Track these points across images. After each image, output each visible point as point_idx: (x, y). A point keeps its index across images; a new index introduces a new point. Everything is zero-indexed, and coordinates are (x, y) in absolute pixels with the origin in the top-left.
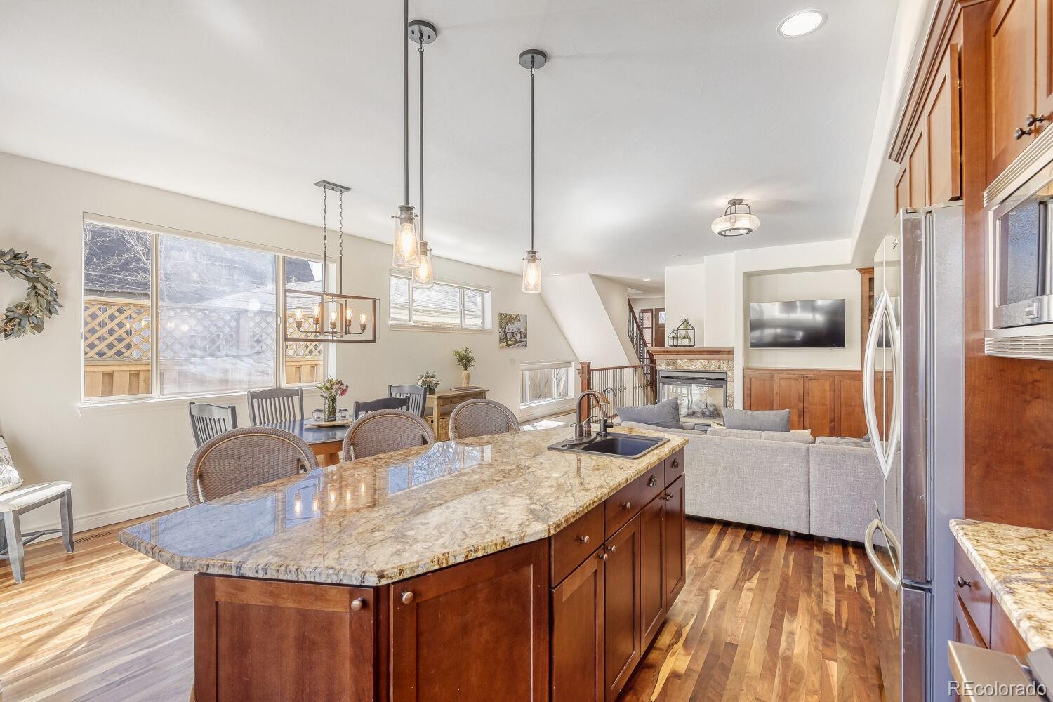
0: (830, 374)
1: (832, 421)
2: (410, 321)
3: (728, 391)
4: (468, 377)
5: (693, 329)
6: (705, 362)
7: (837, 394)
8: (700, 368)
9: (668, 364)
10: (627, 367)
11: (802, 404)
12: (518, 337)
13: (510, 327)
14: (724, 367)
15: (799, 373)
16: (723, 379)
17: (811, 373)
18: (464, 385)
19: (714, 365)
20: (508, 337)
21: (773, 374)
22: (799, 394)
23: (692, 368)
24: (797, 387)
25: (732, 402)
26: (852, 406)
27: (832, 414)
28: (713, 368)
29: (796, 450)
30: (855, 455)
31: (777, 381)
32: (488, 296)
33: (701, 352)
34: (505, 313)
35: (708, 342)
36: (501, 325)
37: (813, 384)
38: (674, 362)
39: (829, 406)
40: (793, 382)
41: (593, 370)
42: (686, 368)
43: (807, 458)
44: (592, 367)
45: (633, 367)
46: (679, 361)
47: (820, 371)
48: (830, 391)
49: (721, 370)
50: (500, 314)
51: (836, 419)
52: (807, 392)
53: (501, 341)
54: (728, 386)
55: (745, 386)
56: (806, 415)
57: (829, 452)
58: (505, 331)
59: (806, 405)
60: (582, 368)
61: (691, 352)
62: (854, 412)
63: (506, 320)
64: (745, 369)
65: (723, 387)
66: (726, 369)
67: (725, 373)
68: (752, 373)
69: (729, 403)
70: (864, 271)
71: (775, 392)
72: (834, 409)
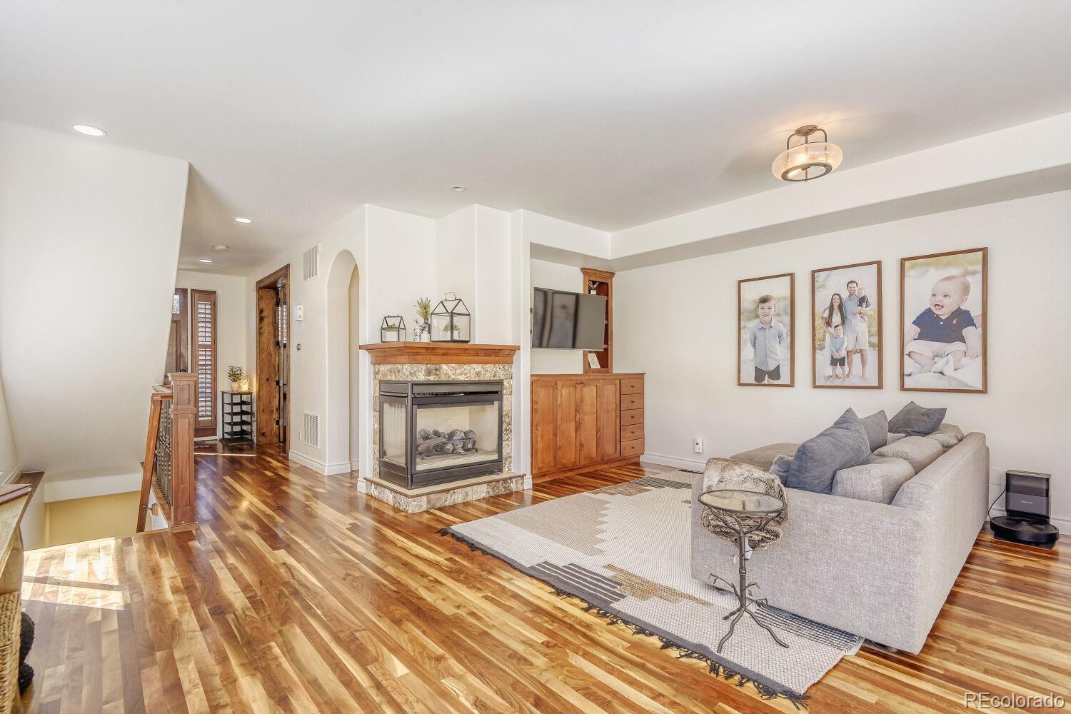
0: (597, 379)
3: (505, 408)
5: (470, 314)
6: (478, 368)
7: (602, 399)
8: (473, 378)
9: (429, 372)
11: (579, 416)
14: (501, 374)
16: (497, 392)
19: (489, 372)
21: (555, 381)
23: (462, 378)
24: (574, 396)
26: (610, 411)
27: (599, 423)
28: (488, 376)
31: (560, 389)
35: (481, 338)
39: (596, 414)
40: (572, 390)
42: (454, 377)
46: (444, 367)
48: (597, 397)
49: (498, 378)
51: (601, 427)
52: (583, 400)
54: (505, 401)
55: (533, 398)
61: (465, 352)
64: (532, 376)
65: (496, 403)
66: (503, 377)
67: (500, 383)
68: (538, 381)
69: (504, 426)
70: (588, 271)
71: (558, 403)
72: (600, 417)
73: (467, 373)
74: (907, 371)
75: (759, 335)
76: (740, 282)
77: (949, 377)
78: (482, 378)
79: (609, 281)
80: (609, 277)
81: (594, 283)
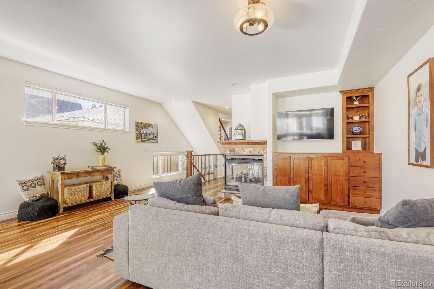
0: (325, 156)
1: (326, 185)
2: (53, 121)
3: (264, 167)
4: (104, 159)
5: (244, 129)
6: (251, 149)
7: (329, 168)
8: (248, 153)
9: (230, 151)
10: (218, 154)
11: (307, 175)
12: (151, 137)
13: (144, 131)
14: (262, 152)
15: (306, 155)
16: (262, 160)
17: (313, 155)
18: (101, 165)
19: (256, 151)
20: (143, 136)
21: (290, 156)
22: (306, 168)
23: (244, 153)
24: (305, 164)
25: (266, 174)
26: (338, 176)
27: (326, 181)
28: (256, 153)
29: (307, 241)
30: (383, 253)
31: (292, 160)
32: (127, 111)
33: (249, 143)
34: (140, 121)
35: (252, 137)
36: (137, 129)
37: (315, 162)
38: (234, 150)
39: (324, 176)
40: (302, 161)
41: (193, 156)
42: (240, 153)
43: (321, 252)
44: (193, 154)
45: (222, 154)
46: (236, 149)
47: (318, 154)
48: (325, 166)
49: (260, 154)
50: (137, 123)
51: (328, 184)
52: (311, 167)
53: (137, 138)
54: (264, 163)
55: (274, 163)
56: (310, 181)
57: (349, 247)
58: (140, 133)
59: (310, 175)
60: (187, 154)
61: (243, 144)
62: (339, 180)
63: (140, 126)
64: (273, 153)
65: (262, 164)
66: (263, 153)
67: (262, 156)
68: (277, 156)
69: (264, 174)
70: (344, 92)
71: (291, 167)
72: (327, 178)
73: (246, 151)
78: (253, 153)
79: (370, 93)
80: (369, 91)
81: (357, 97)
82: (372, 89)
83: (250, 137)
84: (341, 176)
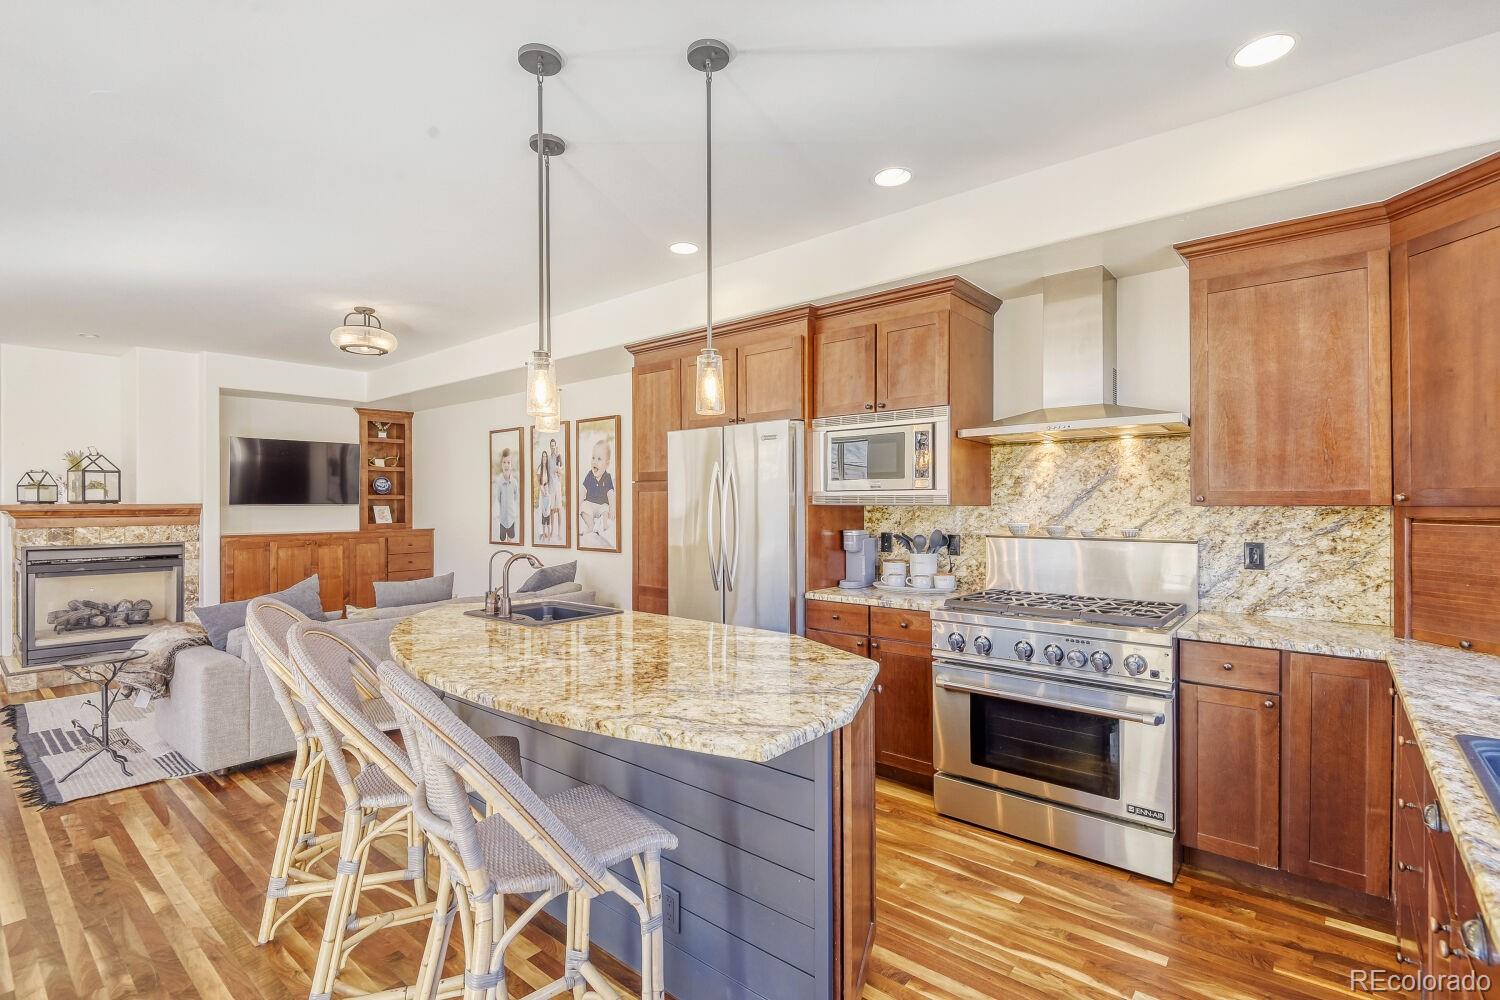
0: (342, 538)
1: (346, 595)
3: (186, 574)
6: (142, 530)
7: (353, 561)
8: (130, 541)
9: (53, 538)
14: (179, 536)
16: (176, 557)
17: (319, 536)
19: (158, 534)
21: (268, 541)
22: (305, 565)
23: (112, 543)
24: (302, 558)
26: (367, 574)
27: (347, 587)
28: (156, 539)
31: (274, 550)
33: (134, 512)
35: (145, 492)
37: (322, 551)
38: (67, 532)
39: (342, 578)
40: (297, 551)
42: (98, 541)
46: (81, 530)
48: (344, 558)
49: (173, 541)
52: (316, 562)
54: (186, 566)
61: (112, 513)
64: (222, 537)
65: (175, 569)
66: (182, 539)
67: (180, 546)
68: (231, 545)
69: (187, 594)
70: (366, 411)
71: (272, 567)
72: (349, 581)
73: (120, 536)
74: (580, 533)
75: (503, 488)
76: (492, 432)
77: (602, 538)
78: (145, 541)
79: (406, 422)
80: (404, 417)
81: (383, 424)
82: (410, 415)
83: (133, 494)
84: (373, 573)
